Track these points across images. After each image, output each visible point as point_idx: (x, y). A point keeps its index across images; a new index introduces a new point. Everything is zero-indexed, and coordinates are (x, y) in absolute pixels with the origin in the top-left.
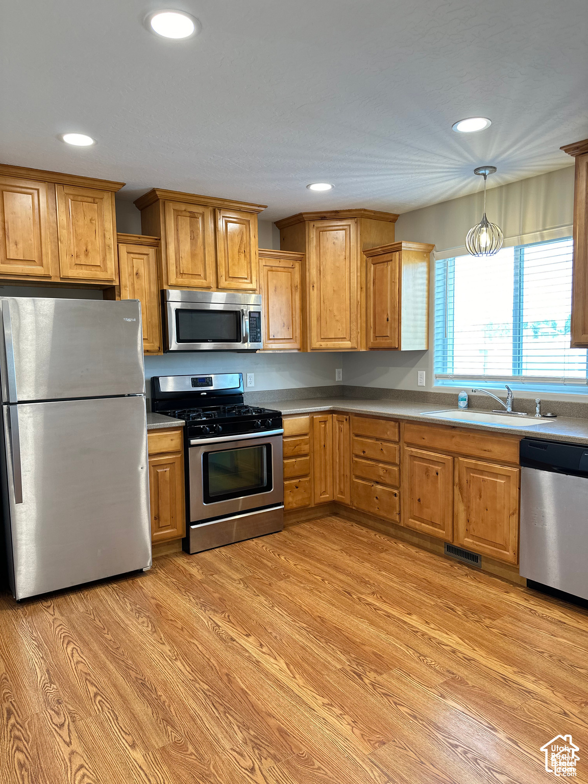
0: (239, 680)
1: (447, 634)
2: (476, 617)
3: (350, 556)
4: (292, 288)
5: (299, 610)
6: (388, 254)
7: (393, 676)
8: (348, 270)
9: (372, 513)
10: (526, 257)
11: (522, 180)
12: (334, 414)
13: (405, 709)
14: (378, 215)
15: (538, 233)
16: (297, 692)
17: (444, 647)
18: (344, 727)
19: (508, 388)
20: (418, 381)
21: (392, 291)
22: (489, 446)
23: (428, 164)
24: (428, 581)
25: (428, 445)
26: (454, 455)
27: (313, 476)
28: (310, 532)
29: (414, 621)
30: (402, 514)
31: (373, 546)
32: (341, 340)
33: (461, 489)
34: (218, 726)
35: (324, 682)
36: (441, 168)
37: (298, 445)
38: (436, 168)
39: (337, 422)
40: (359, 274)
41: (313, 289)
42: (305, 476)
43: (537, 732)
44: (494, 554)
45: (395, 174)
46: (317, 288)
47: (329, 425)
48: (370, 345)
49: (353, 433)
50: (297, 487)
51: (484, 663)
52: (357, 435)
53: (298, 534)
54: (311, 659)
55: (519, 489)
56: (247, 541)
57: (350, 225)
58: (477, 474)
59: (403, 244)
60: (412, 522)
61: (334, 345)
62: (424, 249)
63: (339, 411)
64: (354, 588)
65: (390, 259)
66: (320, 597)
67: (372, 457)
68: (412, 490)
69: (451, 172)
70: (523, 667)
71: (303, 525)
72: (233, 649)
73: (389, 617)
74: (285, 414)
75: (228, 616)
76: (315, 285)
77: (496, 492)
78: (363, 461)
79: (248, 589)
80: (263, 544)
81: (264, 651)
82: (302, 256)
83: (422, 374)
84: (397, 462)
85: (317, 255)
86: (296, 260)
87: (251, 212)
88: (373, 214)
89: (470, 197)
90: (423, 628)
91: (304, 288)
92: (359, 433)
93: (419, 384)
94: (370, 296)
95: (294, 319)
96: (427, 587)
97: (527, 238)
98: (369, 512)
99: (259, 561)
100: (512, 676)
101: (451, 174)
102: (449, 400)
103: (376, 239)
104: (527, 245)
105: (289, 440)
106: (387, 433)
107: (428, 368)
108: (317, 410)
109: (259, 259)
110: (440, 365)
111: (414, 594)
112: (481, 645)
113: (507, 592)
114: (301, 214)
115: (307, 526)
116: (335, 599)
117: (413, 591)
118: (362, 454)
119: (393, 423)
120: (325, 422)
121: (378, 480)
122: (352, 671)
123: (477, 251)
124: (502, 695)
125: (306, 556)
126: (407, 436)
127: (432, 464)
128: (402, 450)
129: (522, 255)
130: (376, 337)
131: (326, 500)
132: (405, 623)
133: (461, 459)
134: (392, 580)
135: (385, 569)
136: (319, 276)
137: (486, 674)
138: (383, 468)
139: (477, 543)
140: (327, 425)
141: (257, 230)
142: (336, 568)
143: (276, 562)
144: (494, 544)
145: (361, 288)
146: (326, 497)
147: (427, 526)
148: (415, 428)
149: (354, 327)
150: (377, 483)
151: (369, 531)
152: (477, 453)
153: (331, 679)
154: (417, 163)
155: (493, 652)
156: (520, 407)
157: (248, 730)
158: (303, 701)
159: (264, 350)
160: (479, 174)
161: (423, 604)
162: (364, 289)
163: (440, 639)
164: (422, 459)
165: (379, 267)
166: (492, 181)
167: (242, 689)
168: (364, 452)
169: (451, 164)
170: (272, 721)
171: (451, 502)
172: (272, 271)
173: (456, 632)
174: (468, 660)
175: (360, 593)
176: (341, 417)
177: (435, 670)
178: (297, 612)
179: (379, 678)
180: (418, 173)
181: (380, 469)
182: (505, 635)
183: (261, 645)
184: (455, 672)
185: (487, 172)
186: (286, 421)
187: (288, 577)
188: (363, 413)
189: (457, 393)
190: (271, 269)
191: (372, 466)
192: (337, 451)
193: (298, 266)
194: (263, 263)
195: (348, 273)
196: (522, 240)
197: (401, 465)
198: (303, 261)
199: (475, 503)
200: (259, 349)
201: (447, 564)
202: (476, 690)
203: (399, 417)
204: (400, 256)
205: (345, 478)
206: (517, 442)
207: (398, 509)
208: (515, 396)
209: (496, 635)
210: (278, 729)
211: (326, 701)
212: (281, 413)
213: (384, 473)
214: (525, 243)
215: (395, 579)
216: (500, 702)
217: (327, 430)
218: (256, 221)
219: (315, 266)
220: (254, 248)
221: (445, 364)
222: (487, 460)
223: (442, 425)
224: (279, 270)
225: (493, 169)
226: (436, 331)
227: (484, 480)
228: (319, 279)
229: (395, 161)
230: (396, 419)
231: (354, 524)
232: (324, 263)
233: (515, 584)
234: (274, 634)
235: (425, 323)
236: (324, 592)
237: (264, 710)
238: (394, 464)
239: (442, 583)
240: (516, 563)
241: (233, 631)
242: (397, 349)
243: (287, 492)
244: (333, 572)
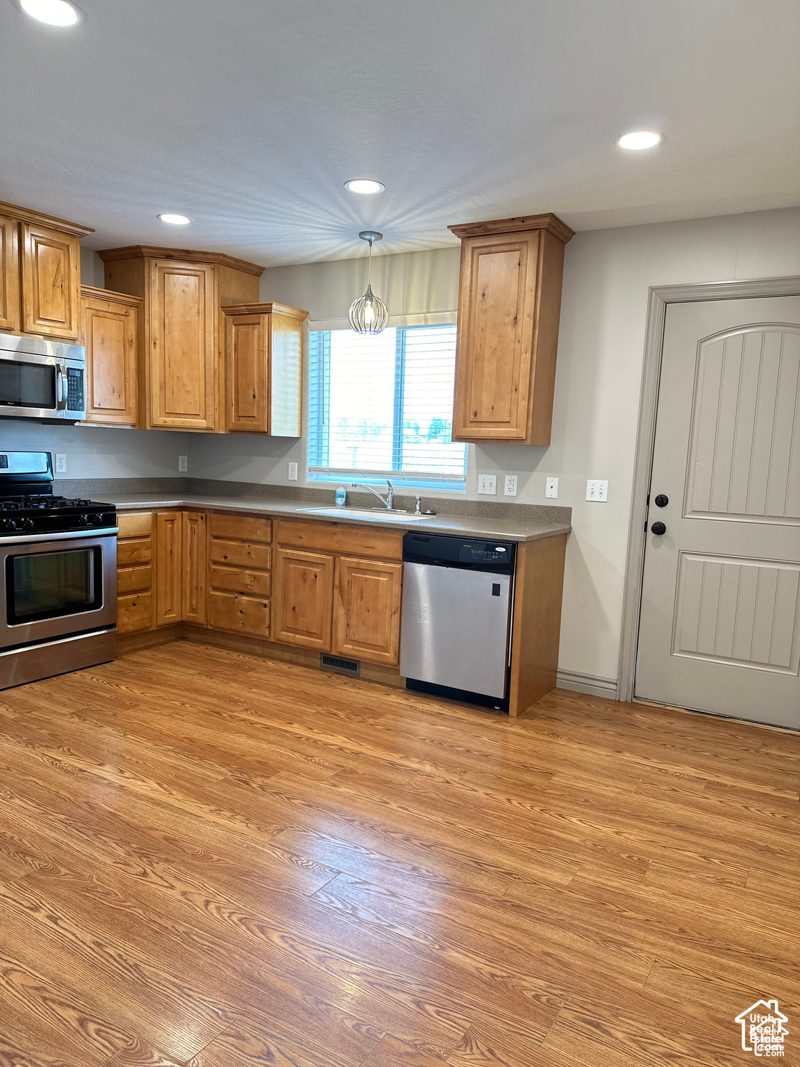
0: (103, 805)
1: (332, 735)
2: (360, 719)
3: (211, 678)
4: (126, 342)
5: (160, 734)
6: (255, 315)
7: (282, 778)
8: (201, 328)
9: (234, 630)
10: (408, 341)
11: (407, 253)
12: (185, 511)
13: (299, 801)
14: (240, 264)
15: (422, 315)
16: (177, 806)
17: (330, 747)
18: (239, 825)
19: (389, 483)
20: (290, 473)
21: (260, 362)
22: (372, 543)
23: (311, 217)
24: (306, 693)
25: (306, 545)
26: (335, 554)
27: (155, 592)
28: (152, 659)
29: (296, 729)
30: (272, 628)
31: (238, 666)
32: (192, 416)
33: (341, 591)
34: (91, 847)
35: (207, 793)
36: (324, 224)
37: (136, 550)
38: (319, 223)
39: (188, 522)
40: (216, 335)
41: (155, 347)
42: (146, 590)
43: (424, 799)
44: (375, 658)
45: (271, 222)
46: (160, 345)
47: (177, 525)
48: (231, 427)
49: (212, 535)
50: (135, 605)
51: (371, 754)
52: (216, 537)
53: (137, 663)
54: (186, 776)
55: (402, 586)
56: (67, 675)
57: (205, 272)
58: (359, 574)
59: (274, 306)
60: (285, 635)
61: (183, 422)
62: (297, 316)
63: (192, 507)
64: (223, 708)
65: (257, 321)
66: (183, 721)
67: (236, 562)
68: (285, 598)
69: (335, 230)
70: (407, 753)
71: (141, 653)
72: (86, 779)
73: (268, 728)
74: (120, 508)
75: (69, 750)
76: (157, 342)
77: (378, 591)
78: (224, 568)
79: (86, 722)
80: (92, 676)
81: (126, 776)
82: (139, 302)
83: (294, 466)
84: (269, 566)
85: (160, 303)
86: (131, 305)
87: (72, 235)
88: (234, 262)
89: (349, 261)
90: (306, 733)
91: (141, 344)
92: (219, 534)
93: (290, 478)
94: (231, 365)
95: (127, 384)
96: (307, 698)
97: (411, 320)
98: (231, 630)
99: (91, 693)
100: (397, 761)
101: (335, 232)
102: (327, 497)
103: (237, 292)
104: (410, 327)
105: (125, 542)
106: (256, 533)
107: (301, 459)
108: (162, 506)
109: (82, 298)
110: (314, 456)
111: (292, 705)
112: (366, 740)
113: (388, 695)
114: (139, 247)
115: (148, 653)
116: (203, 720)
117: (291, 703)
118: (224, 560)
119: (264, 521)
120: (172, 521)
121: (243, 590)
122: (236, 779)
123: (359, 327)
124: (391, 776)
125: (154, 683)
126: (282, 536)
127: (310, 567)
128: (274, 552)
129: (404, 337)
130: (239, 417)
131: (172, 621)
132: (287, 731)
133: (342, 558)
134: (265, 696)
135: (256, 687)
136: (163, 331)
137: (375, 762)
138: (250, 575)
139: (357, 648)
140: (176, 524)
141: (79, 259)
142: (196, 691)
143: (116, 692)
144: (374, 647)
145: (220, 353)
146: (173, 617)
147: (302, 637)
148: (291, 526)
149: (210, 402)
150: (242, 593)
151: (229, 652)
152: (359, 550)
153: (215, 790)
154: (298, 214)
155: (378, 744)
156: (400, 503)
157: (129, 844)
158: (187, 812)
159: (85, 422)
160: (364, 239)
161: (304, 713)
162: (223, 355)
163: (326, 740)
164: (299, 561)
165: (243, 329)
166: (377, 249)
167: (110, 812)
168: (226, 557)
169: (337, 222)
170: (154, 833)
171: (330, 607)
172: (97, 316)
173: (341, 733)
174: (356, 754)
175: (231, 711)
176: (194, 515)
177: (324, 766)
178: (157, 738)
179: (267, 781)
180: (298, 225)
181: (246, 576)
182: (390, 730)
183: (121, 771)
184: (344, 765)
185: (373, 238)
186: (122, 518)
187: (138, 706)
188: (226, 509)
189: (333, 489)
190: (97, 314)
191: (236, 574)
192: (189, 558)
193: (133, 314)
194: (86, 304)
195: (203, 332)
196: (405, 321)
197: (273, 571)
198: (140, 308)
199: (356, 605)
200: (79, 421)
201: (324, 676)
202: (367, 776)
203: (273, 514)
204: (269, 319)
205: (199, 592)
206: (400, 536)
207: (267, 622)
208: (395, 493)
209: (381, 731)
210: (164, 838)
211: (213, 808)
212: (113, 508)
213: (252, 581)
214: (409, 325)
215: (269, 695)
216: (390, 782)
217: (175, 530)
218: (79, 248)
219: (157, 317)
220: (75, 284)
221: (319, 455)
222: (369, 557)
223: (323, 521)
224: (108, 317)
225: (379, 236)
226: (310, 416)
227: (366, 580)
228: (163, 335)
229: (274, 207)
230: (268, 515)
231: (209, 647)
232: (170, 315)
233: (395, 687)
234: (134, 759)
235: (297, 405)
236: (187, 715)
237: (143, 825)
238: (264, 569)
239: (321, 693)
240: (397, 664)
241: (80, 763)
242: (266, 433)
243: (122, 611)
244: (194, 696)
